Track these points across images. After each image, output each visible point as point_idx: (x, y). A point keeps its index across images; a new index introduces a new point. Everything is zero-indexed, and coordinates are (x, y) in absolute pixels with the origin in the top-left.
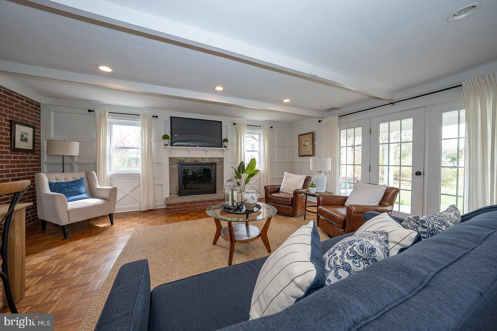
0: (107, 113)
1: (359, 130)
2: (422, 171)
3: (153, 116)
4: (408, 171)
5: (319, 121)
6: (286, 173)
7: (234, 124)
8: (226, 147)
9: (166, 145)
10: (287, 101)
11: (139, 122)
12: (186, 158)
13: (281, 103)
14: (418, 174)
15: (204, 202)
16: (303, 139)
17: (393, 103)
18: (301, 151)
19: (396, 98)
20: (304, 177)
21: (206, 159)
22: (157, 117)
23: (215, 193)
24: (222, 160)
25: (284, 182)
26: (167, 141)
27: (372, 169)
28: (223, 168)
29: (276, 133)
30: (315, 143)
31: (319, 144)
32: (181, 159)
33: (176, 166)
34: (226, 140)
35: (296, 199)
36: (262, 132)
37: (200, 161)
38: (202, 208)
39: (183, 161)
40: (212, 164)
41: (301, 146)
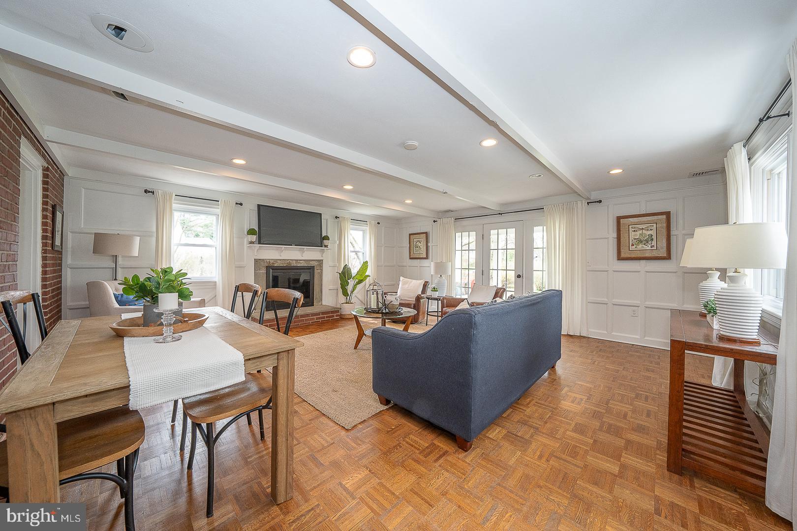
0: (174, 196)
1: (473, 234)
2: (521, 275)
3: (237, 204)
4: (512, 275)
5: (434, 221)
6: (402, 278)
7: (336, 217)
8: (326, 246)
9: (251, 243)
10: (408, 202)
11: (219, 210)
12: (276, 260)
13: (402, 203)
14: (519, 276)
15: (307, 315)
16: (415, 239)
17: (501, 214)
18: (412, 253)
19: (503, 210)
20: (422, 282)
21: (301, 262)
22: (241, 204)
23: (313, 305)
24: (320, 262)
25: (402, 288)
26: (254, 238)
27: (485, 273)
28: (322, 272)
29: (383, 230)
30: (429, 244)
31: (432, 246)
32: (270, 262)
33: (264, 271)
34: (327, 238)
35: (418, 305)
36: (368, 228)
37: (294, 264)
38: (305, 324)
39: (273, 263)
40: (310, 268)
41: (412, 246)
